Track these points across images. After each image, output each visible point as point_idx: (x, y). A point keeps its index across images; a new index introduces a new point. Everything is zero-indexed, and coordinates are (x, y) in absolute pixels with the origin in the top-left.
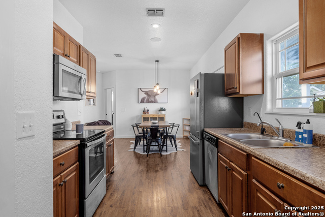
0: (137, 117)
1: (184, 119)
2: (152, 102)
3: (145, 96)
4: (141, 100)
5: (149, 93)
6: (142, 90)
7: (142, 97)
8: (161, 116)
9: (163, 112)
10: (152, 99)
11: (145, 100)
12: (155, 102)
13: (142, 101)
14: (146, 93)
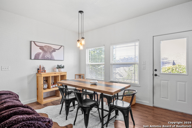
0: (29, 77)
1: (76, 75)
2: (48, 59)
3: (41, 51)
4: (35, 56)
5: (45, 49)
6: (37, 43)
7: (36, 53)
8: (63, 74)
9: (62, 70)
10: (48, 55)
11: (41, 56)
12: (52, 59)
13: (36, 58)
14: (41, 48)
